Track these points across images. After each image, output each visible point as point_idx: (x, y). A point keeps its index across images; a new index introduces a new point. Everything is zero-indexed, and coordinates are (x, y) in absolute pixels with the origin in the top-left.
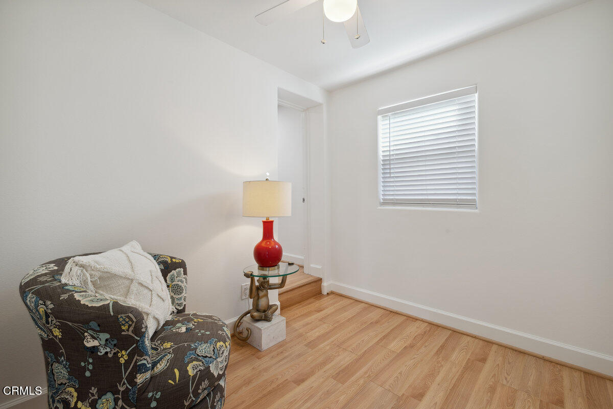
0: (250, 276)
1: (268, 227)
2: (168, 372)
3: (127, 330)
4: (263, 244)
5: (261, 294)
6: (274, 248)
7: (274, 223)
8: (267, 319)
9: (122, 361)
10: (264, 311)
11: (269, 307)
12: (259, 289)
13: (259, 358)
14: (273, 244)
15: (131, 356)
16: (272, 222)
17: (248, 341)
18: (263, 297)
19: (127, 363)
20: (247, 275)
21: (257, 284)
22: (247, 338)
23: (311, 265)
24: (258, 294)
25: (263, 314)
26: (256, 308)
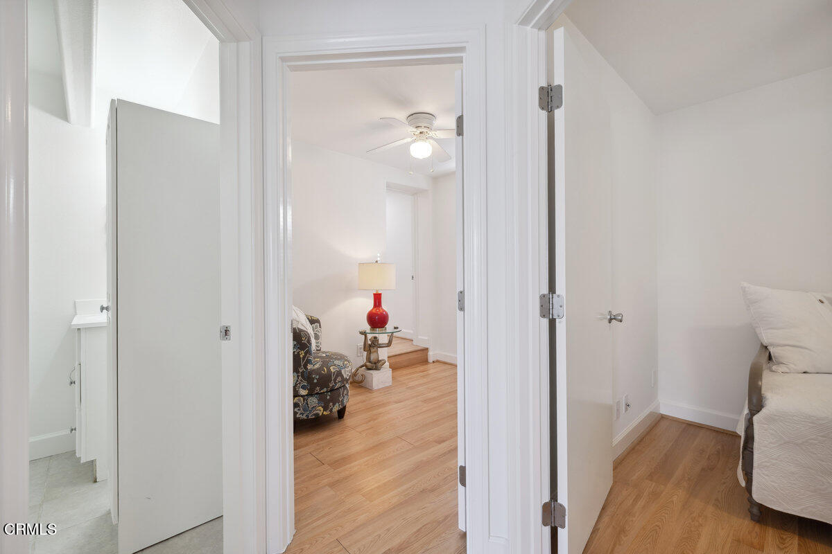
0: (364, 333)
1: (378, 298)
2: (321, 368)
3: (304, 340)
4: (374, 311)
5: (372, 350)
6: (382, 314)
7: (382, 295)
8: (377, 369)
9: (301, 356)
10: (375, 363)
11: (379, 361)
12: (371, 346)
13: (370, 393)
14: (381, 310)
15: (306, 353)
16: (380, 294)
17: (363, 384)
18: (374, 352)
19: (304, 357)
20: (361, 333)
21: (370, 342)
22: (362, 382)
23: (420, 337)
24: (370, 350)
25: (375, 365)
26: (369, 359)
